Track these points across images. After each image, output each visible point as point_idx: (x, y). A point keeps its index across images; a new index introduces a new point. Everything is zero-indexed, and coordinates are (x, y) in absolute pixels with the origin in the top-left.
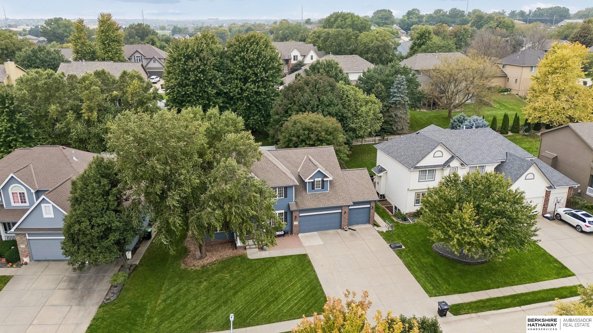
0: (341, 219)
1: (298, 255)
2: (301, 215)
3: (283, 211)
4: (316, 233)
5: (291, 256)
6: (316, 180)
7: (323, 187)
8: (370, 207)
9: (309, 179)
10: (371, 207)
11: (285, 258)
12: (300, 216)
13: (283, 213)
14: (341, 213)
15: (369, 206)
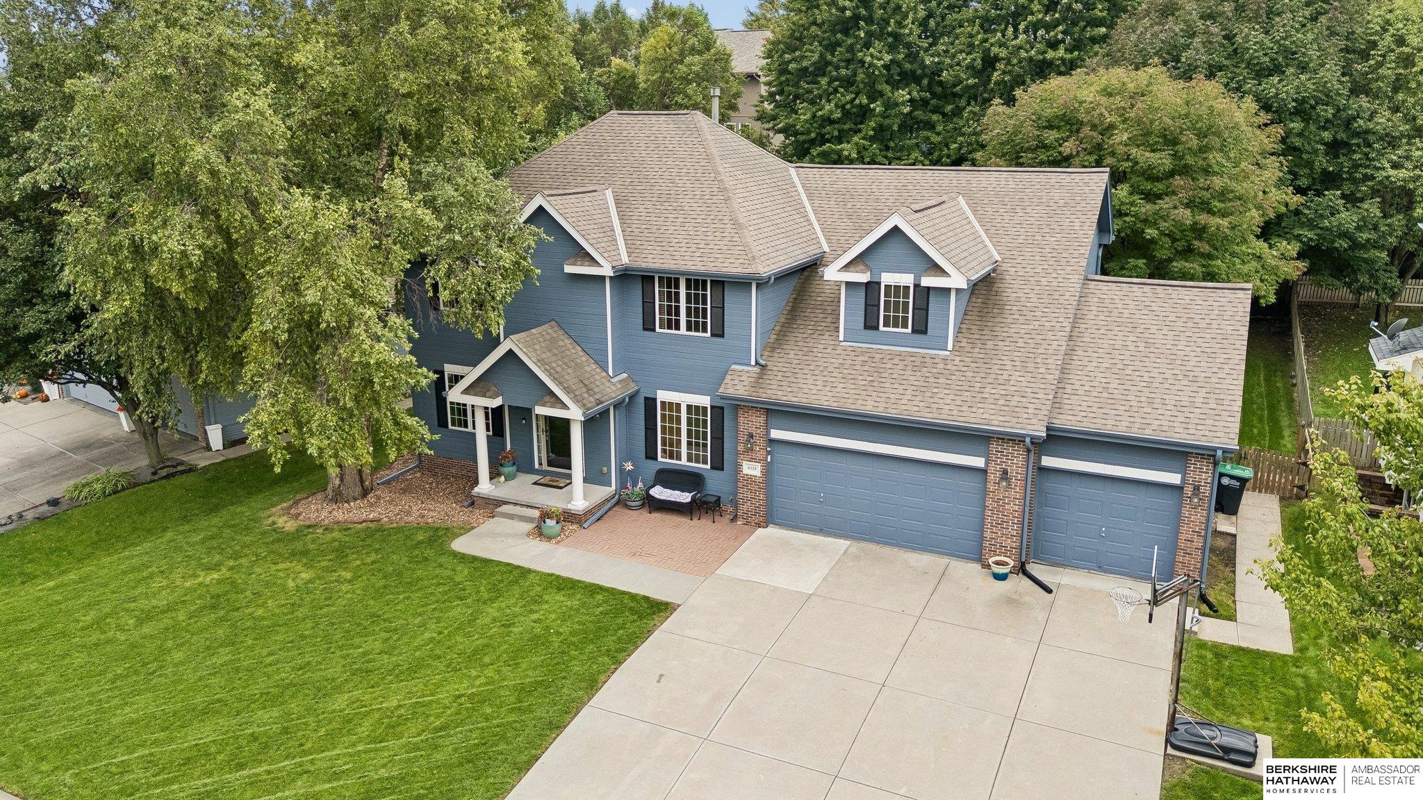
0: (984, 507)
1: (633, 597)
2: (776, 434)
3: (704, 401)
4: (843, 544)
5: (594, 589)
6: (887, 279)
7: (921, 328)
8: (1178, 489)
9: (847, 267)
10: (1188, 490)
11: (559, 589)
12: (772, 442)
13: (705, 409)
14: (984, 471)
15: (1174, 478)
